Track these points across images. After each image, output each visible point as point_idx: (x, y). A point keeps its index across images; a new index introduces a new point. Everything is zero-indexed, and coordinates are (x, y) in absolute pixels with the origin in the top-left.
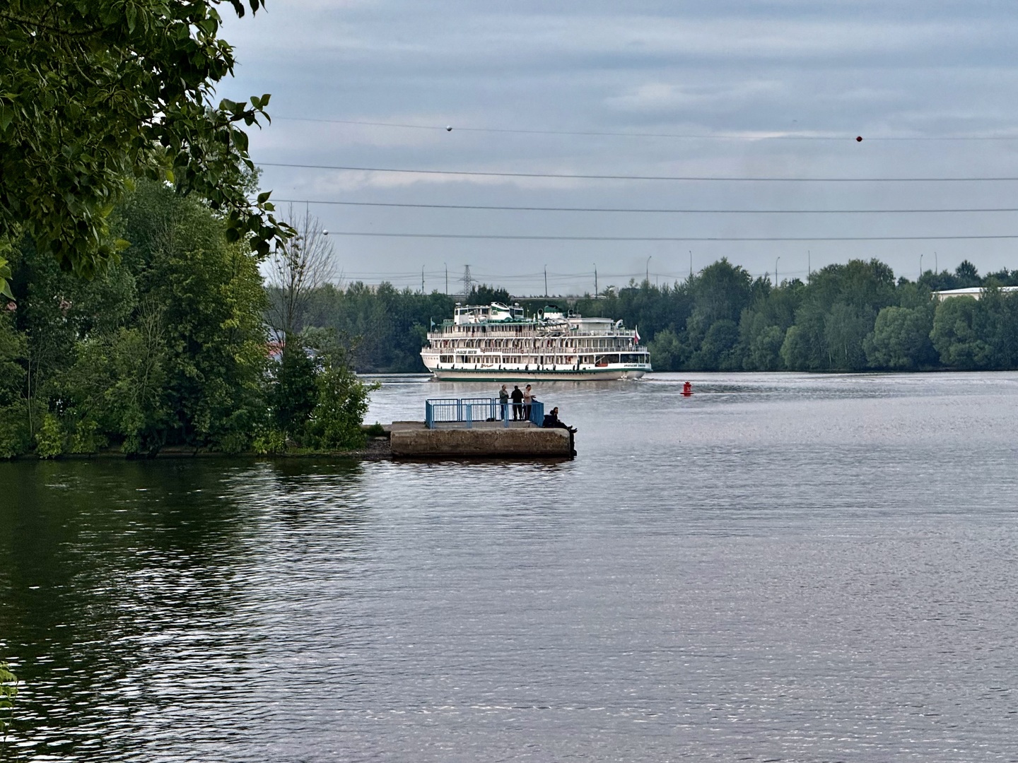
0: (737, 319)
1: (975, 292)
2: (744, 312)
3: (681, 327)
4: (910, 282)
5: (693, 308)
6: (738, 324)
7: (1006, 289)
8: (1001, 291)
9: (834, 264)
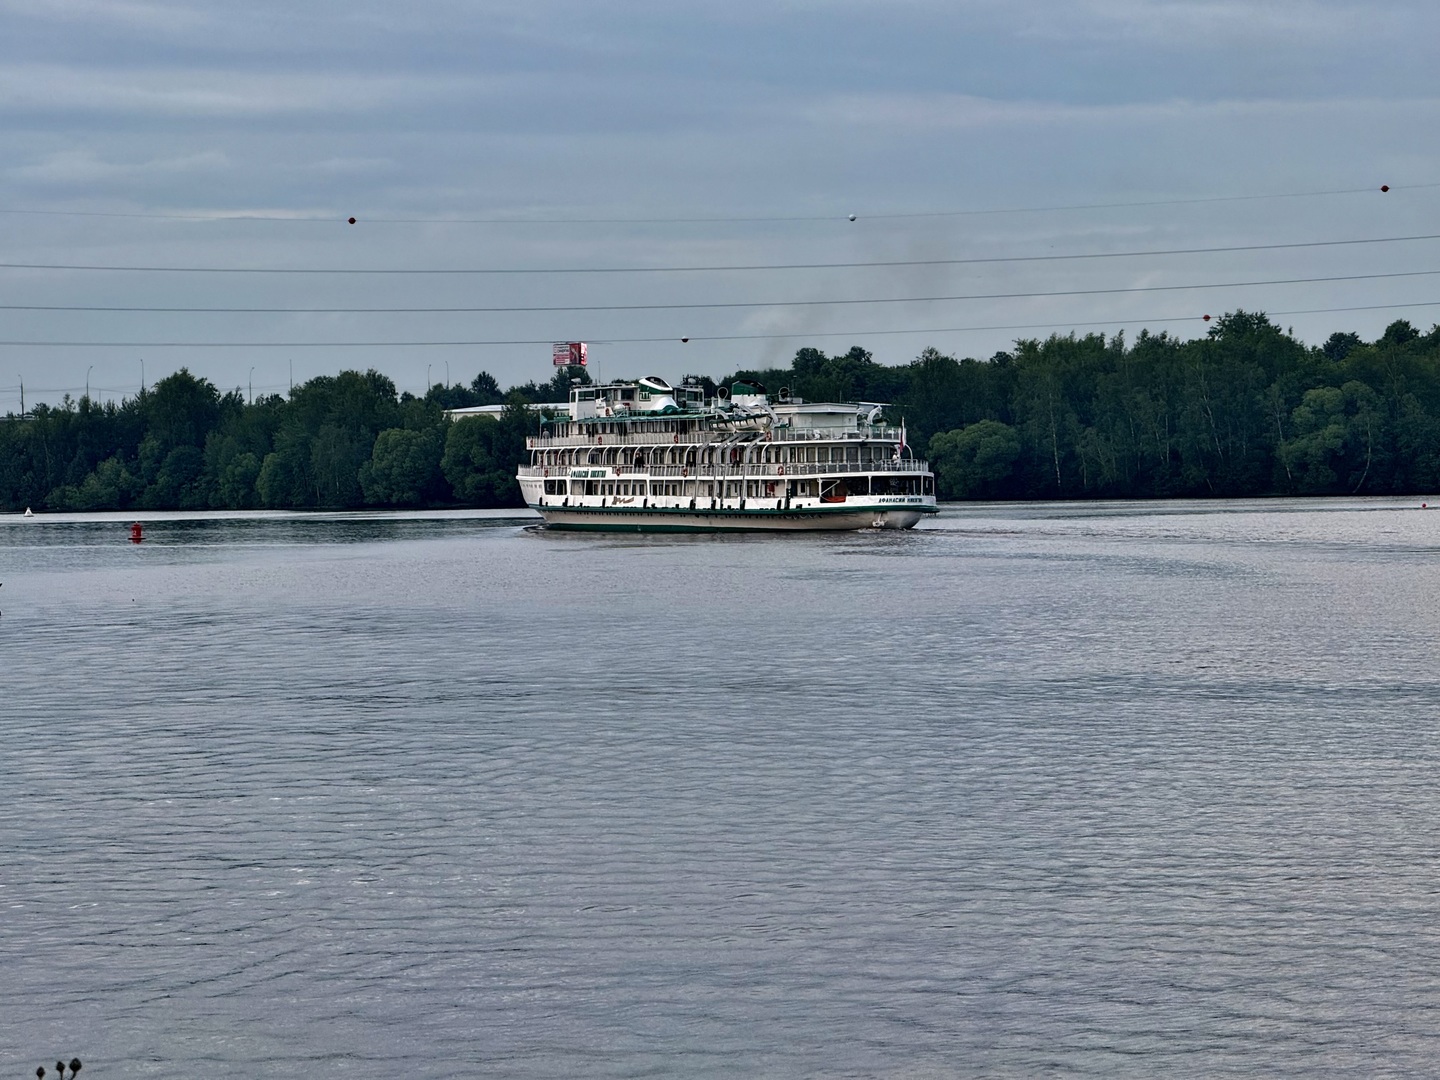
0: (201, 445)
1: (495, 410)
2: (209, 436)
3: (130, 454)
4: (416, 397)
5: (147, 430)
6: (203, 451)
7: (533, 407)
8: (528, 409)
9: (322, 376)
